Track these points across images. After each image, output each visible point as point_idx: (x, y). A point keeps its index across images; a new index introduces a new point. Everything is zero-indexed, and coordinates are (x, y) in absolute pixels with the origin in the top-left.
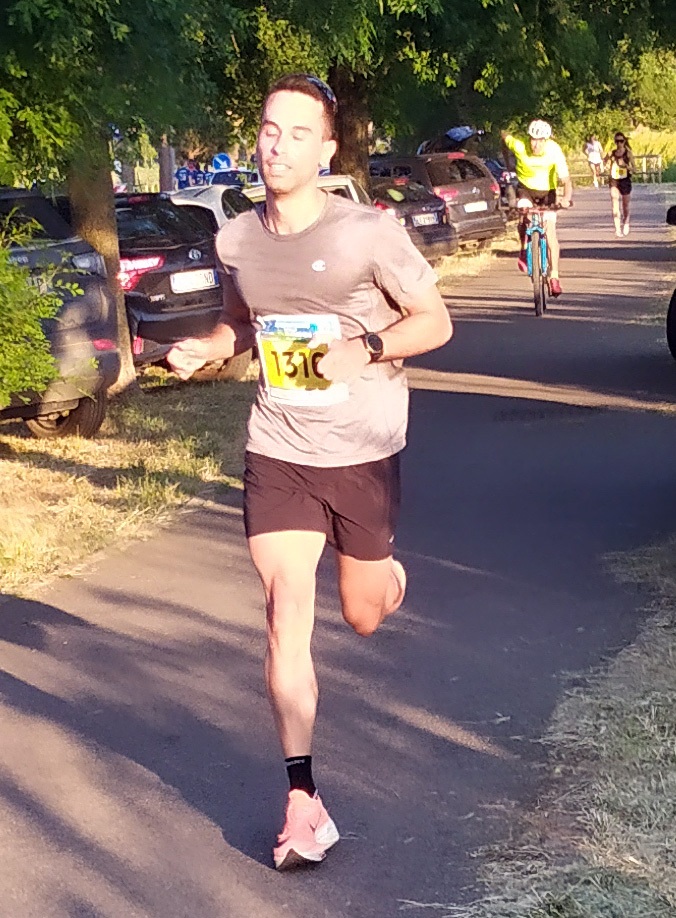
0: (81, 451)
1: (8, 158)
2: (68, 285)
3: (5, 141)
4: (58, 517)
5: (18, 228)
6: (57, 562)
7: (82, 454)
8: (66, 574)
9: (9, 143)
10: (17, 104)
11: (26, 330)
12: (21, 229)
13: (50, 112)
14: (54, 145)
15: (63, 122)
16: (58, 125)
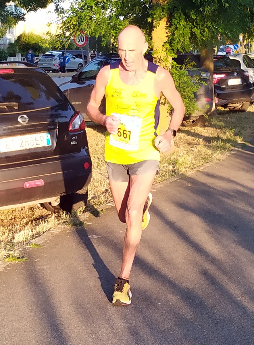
0: (199, 131)
1: (189, 43)
2: (202, 82)
3: (188, 38)
4: (195, 152)
5: (189, 64)
6: (195, 166)
7: (199, 132)
8: (198, 170)
9: (189, 38)
10: (192, 26)
11: (189, 95)
12: (190, 64)
13: (202, 29)
14: (202, 39)
15: (206, 33)
16: (204, 33)
